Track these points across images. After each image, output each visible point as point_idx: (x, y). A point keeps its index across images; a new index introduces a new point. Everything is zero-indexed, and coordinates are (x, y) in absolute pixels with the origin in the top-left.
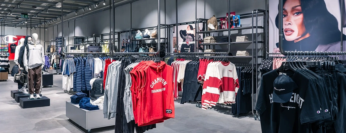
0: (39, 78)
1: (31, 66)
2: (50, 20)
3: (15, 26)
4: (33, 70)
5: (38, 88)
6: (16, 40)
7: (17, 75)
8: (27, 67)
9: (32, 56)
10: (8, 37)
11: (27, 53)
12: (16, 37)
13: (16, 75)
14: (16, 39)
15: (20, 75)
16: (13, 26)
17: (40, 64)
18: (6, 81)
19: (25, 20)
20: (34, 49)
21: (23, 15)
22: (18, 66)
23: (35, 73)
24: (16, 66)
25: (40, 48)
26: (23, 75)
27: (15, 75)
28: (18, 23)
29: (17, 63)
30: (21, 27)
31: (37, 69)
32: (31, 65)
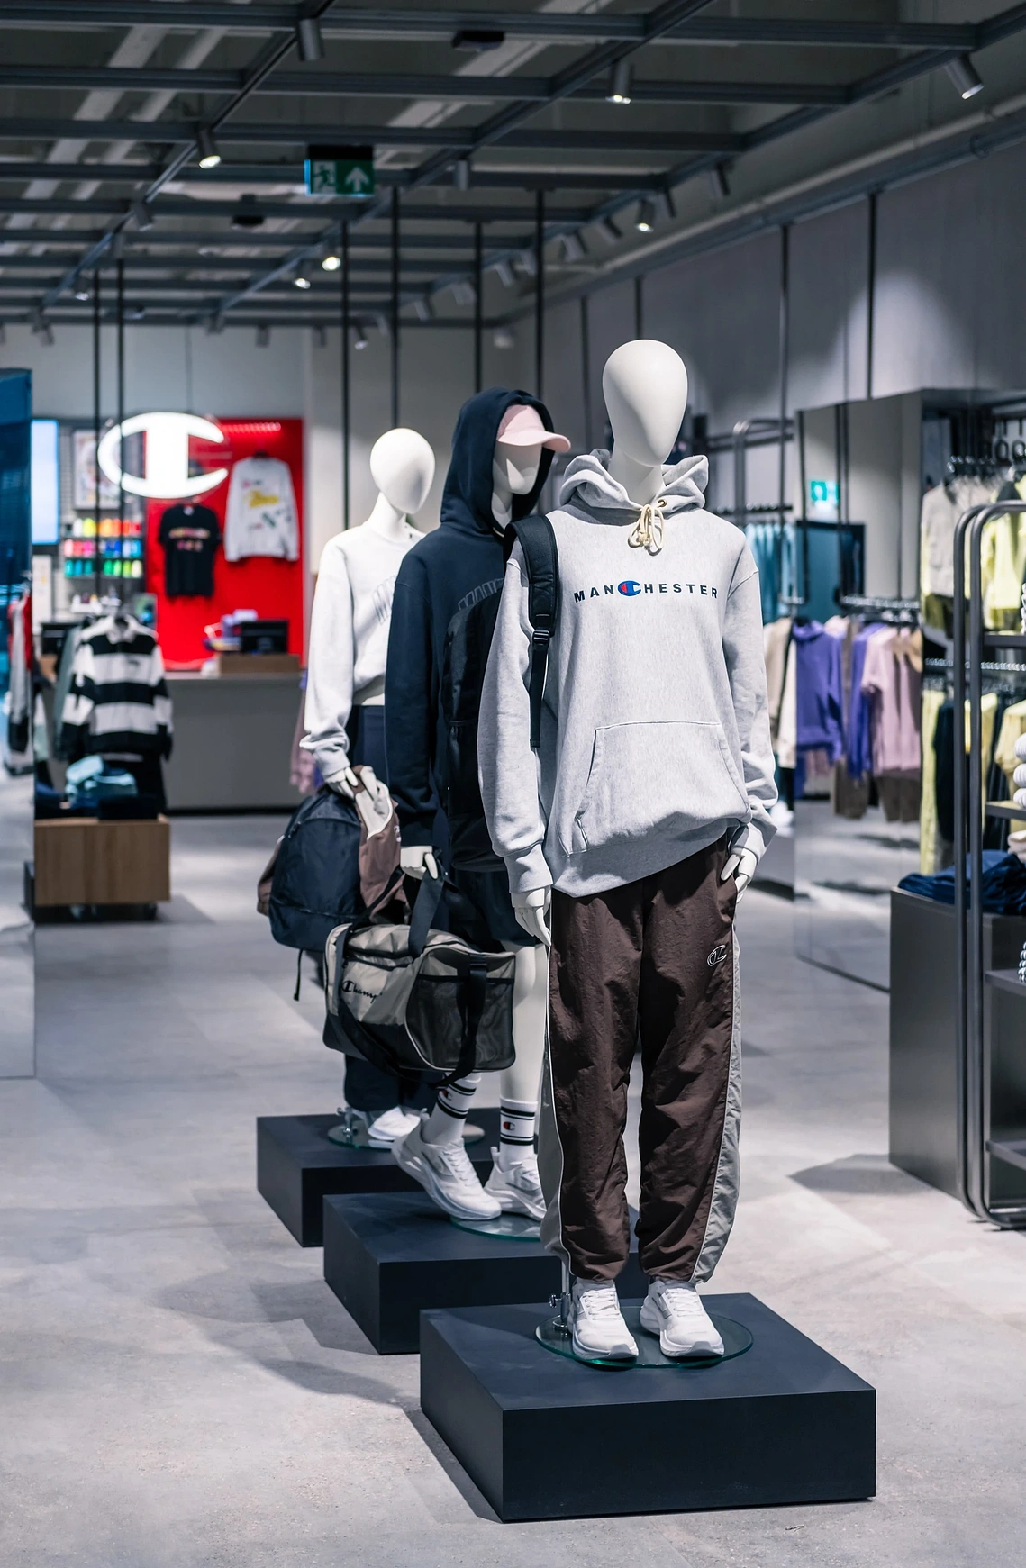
0: (697, 1034)
1: (591, 860)
2: (586, 214)
3: (208, 314)
4: (626, 921)
5: (682, 1197)
6: (216, 464)
7: (362, 941)
8: (535, 861)
9: (612, 692)
10: (142, 435)
11: (541, 654)
12: (215, 435)
13: (349, 954)
14: (214, 448)
15: (412, 951)
16: (191, 321)
17: (718, 822)
18: (147, 915)
19: (315, 238)
20: (627, 589)
21: (330, 166)
22: (347, 804)
23: (647, 964)
24: (328, 810)
25: (713, 576)
26: (445, 956)
27: (331, 950)
28: (244, 285)
29: (339, 770)
30: (263, 325)
31: (673, 900)
32: (595, 834)
